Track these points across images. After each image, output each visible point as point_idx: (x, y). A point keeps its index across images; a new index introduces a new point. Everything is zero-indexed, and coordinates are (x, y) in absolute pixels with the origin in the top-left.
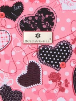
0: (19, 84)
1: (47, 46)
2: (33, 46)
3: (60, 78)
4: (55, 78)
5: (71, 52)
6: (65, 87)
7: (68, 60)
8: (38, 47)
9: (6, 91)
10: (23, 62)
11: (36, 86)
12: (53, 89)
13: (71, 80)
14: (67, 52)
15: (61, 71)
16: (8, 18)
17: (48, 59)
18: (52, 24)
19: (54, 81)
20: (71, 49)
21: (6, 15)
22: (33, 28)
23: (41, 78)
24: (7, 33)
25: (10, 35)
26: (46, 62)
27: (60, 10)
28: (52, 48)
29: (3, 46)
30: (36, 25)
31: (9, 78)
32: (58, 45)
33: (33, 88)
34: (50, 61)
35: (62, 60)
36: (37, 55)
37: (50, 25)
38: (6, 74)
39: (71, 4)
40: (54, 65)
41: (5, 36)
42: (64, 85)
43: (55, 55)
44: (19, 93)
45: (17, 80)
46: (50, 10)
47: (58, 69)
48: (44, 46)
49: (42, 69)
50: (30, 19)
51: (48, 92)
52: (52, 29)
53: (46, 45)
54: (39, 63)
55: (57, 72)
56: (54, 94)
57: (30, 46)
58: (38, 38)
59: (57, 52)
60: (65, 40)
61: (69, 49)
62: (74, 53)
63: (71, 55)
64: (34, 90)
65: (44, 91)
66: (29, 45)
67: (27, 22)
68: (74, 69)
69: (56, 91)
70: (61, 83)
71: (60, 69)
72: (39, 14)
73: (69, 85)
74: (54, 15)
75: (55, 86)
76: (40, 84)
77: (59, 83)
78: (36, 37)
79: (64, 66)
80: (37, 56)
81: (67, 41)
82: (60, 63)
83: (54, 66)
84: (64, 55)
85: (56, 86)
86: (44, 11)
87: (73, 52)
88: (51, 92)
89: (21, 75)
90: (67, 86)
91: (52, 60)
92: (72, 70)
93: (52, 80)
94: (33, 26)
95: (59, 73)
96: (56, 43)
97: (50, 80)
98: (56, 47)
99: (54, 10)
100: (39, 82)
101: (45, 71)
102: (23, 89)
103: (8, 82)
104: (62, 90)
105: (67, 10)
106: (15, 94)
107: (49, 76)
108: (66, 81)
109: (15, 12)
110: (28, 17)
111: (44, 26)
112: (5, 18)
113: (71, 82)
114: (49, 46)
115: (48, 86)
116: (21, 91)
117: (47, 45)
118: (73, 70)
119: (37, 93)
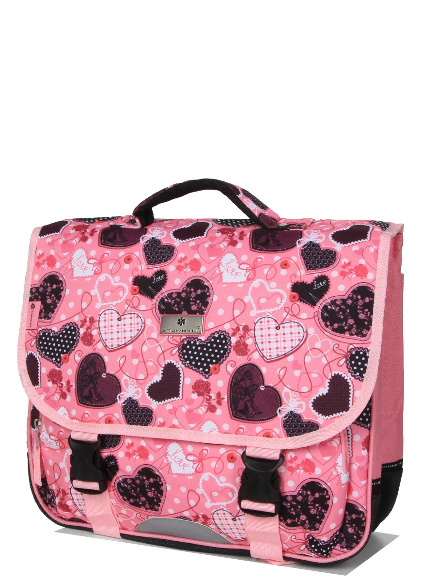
0: (149, 397)
1: (194, 339)
2: (174, 338)
3: (210, 390)
4: (201, 389)
5: (230, 349)
6: (217, 405)
7: (223, 360)
8: (181, 340)
9: (130, 407)
10: (157, 363)
11: (173, 401)
12: (198, 408)
13: (226, 393)
14: (223, 348)
15: (212, 379)
16: (143, 295)
17: (194, 359)
18: (206, 304)
19: (199, 394)
20: (230, 345)
21: (140, 289)
22: (177, 309)
23: (181, 389)
24: (139, 318)
25: (143, 321)
26: (191, 363)
27: (220, 281)
28: (202, 341)
29: (131, 337)
30: (181, 306)
31: (136, 388)
32: (210, 336)
33: (169, 404)
34: (197, 362)
35: (214, 361)
36: (179, 352)
37: (202, 305)
38: (132, 381)
39: (237, 274)
40: (201, 369)
41: (136, 322)
42: (215, 401)
43: (204, 353)
44: (149, 411)
45: (147, 391)
46: (204, 282)
47: (207, 376)
48: (190, 339)
49: (183, 375)
50: (174, 296)
51: (189, 412)
52: (205, 312)
53: (193, 337)
54: (179, 365)
55: (205, 380)
56: (199, 415)
57: (169, 339)
58: (181, 325)
59: (208, 348)
60: (222, 330)
61: (226, 344)
62: (234, 350)
63: (228, 353)
64: (169, 407)
65: (184, 410)
66: (169, 336)
67: (170, 301)
68: (231, 375)
69: (202, 410)
70: (211, 397)
71: (211, 375)
72: (188, 289)
73: (222, 401)
74: (210, 290)
75: (201, 402)
76: (178, 398)
77: (208, 398)
78: (179, 323)
79: (217, 370)
80: (177, 353)
81: (225, 331)
82: (210, 365)
83: (201, 371)
84: (219, 353)
85: (203, 402)
86: (196, 284)
87: (232, 350)
88: (195, 411)
89: (152, 383)
90: (219, 403)
91: (200, 360)
92: (228, 378)
93: (197, 392)
94: (177, 307)
95: (208, 382)
96: (208, 334)
97: (193, 393)
98: (208, 340)
99: (210, 282)
100: (177, 395)
101: (188, 378)
102: (154, 405)
103: (135, 394)
104: (212, 409)
105: (230, 283)
106: (142, 412)
107: (192, 386)
108: (219, 395)
109: (154, 286)
110: (172, 293)
111: (194, 308)
112: (139, 294)
113: (226, 397)
114: (197, 338)
115: (190, 402)
116: (151, 408)
117: (195, 337)
118: (230, 378)
119: (174, 412)
